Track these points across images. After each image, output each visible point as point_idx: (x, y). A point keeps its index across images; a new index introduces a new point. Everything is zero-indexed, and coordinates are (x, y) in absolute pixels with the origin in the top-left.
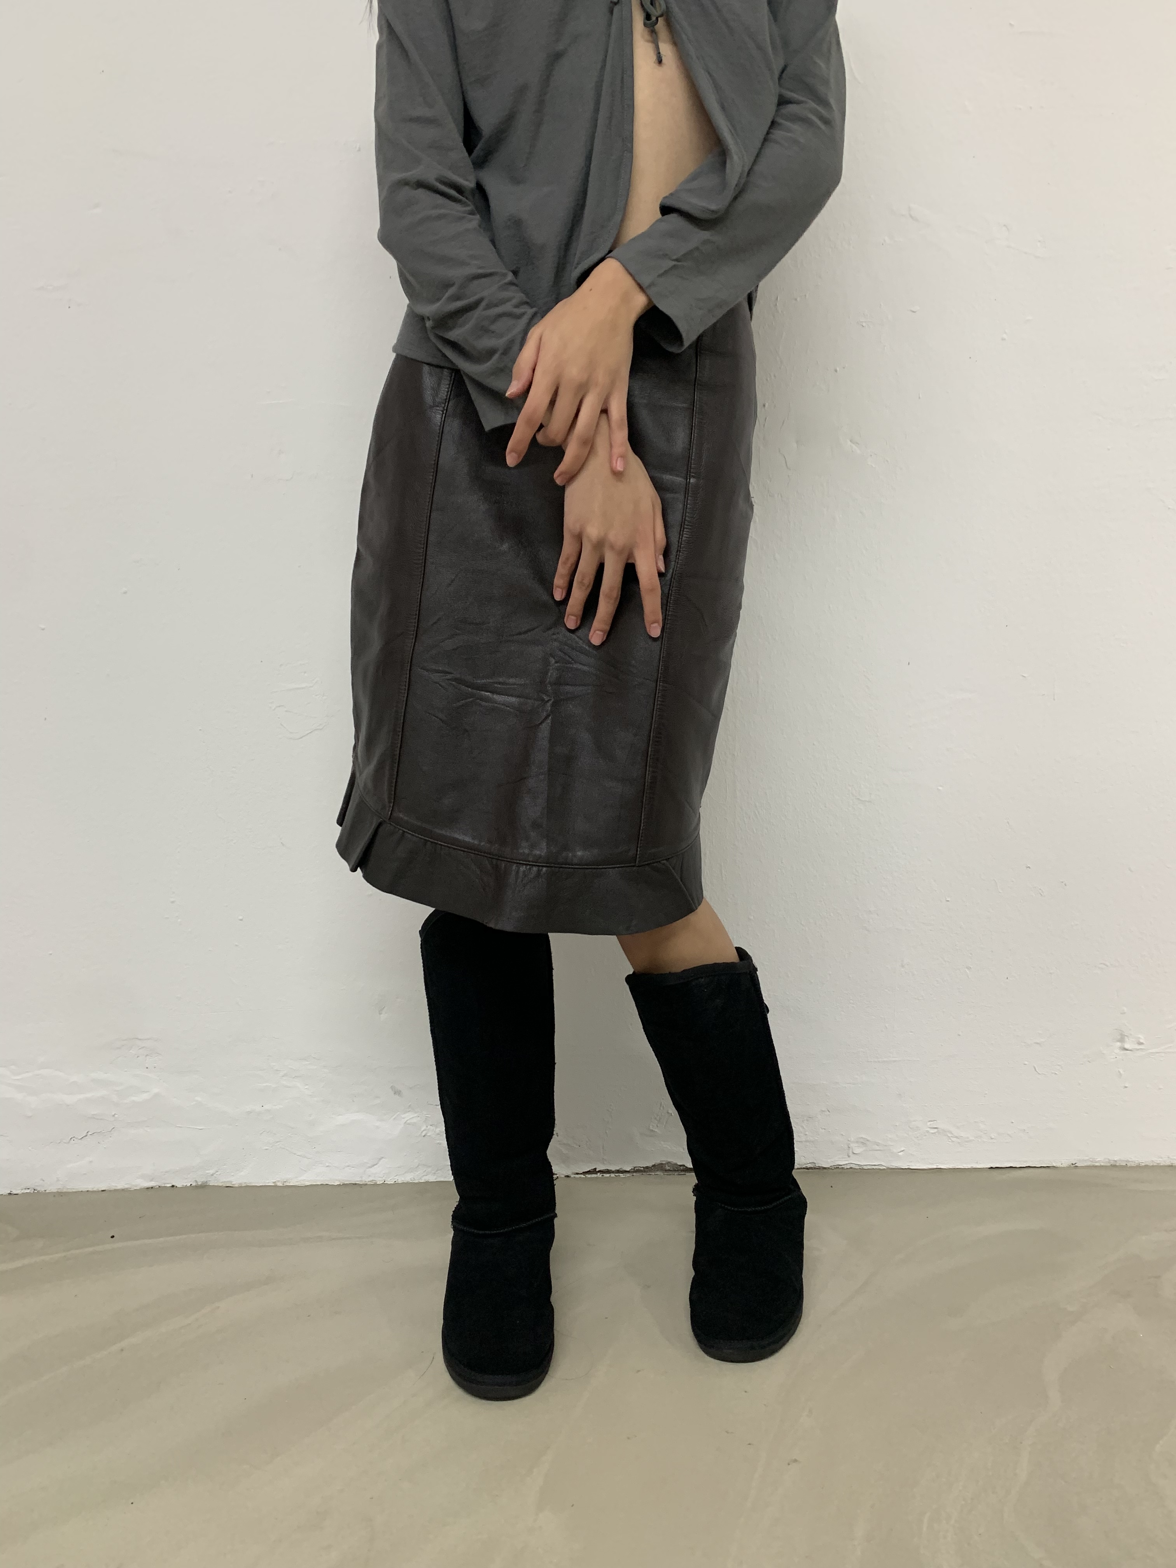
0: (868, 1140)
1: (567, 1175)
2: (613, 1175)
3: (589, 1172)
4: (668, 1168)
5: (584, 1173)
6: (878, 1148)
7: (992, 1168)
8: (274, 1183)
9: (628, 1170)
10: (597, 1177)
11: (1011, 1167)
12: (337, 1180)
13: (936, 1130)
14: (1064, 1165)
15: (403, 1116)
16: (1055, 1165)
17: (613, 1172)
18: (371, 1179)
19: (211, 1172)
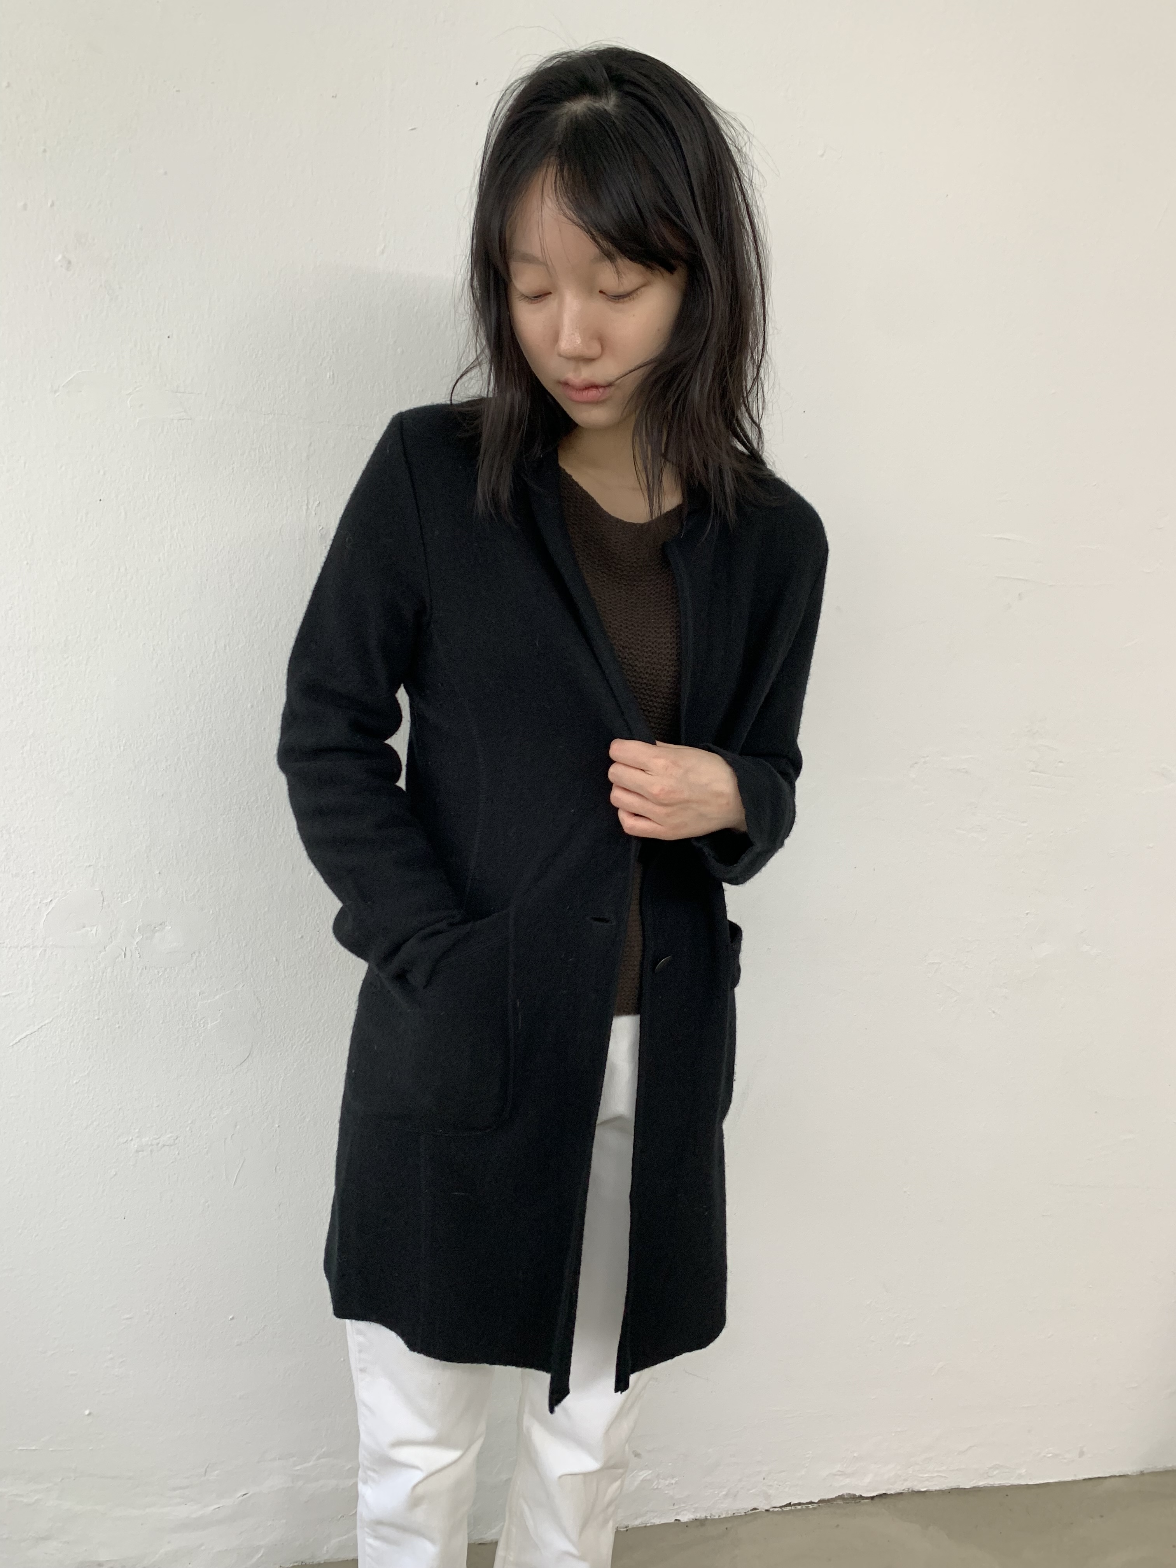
1: (767, 1509)
2: (804, 1507)
3: (783, 1506)
4: (846, 1497)
5: (781, 1507)
7: (1085, 1480)
9: (816, 1501)
10: (791, 1510)
11: (1099, 1478)
15: (640, 1473)
17: (803, 1504)
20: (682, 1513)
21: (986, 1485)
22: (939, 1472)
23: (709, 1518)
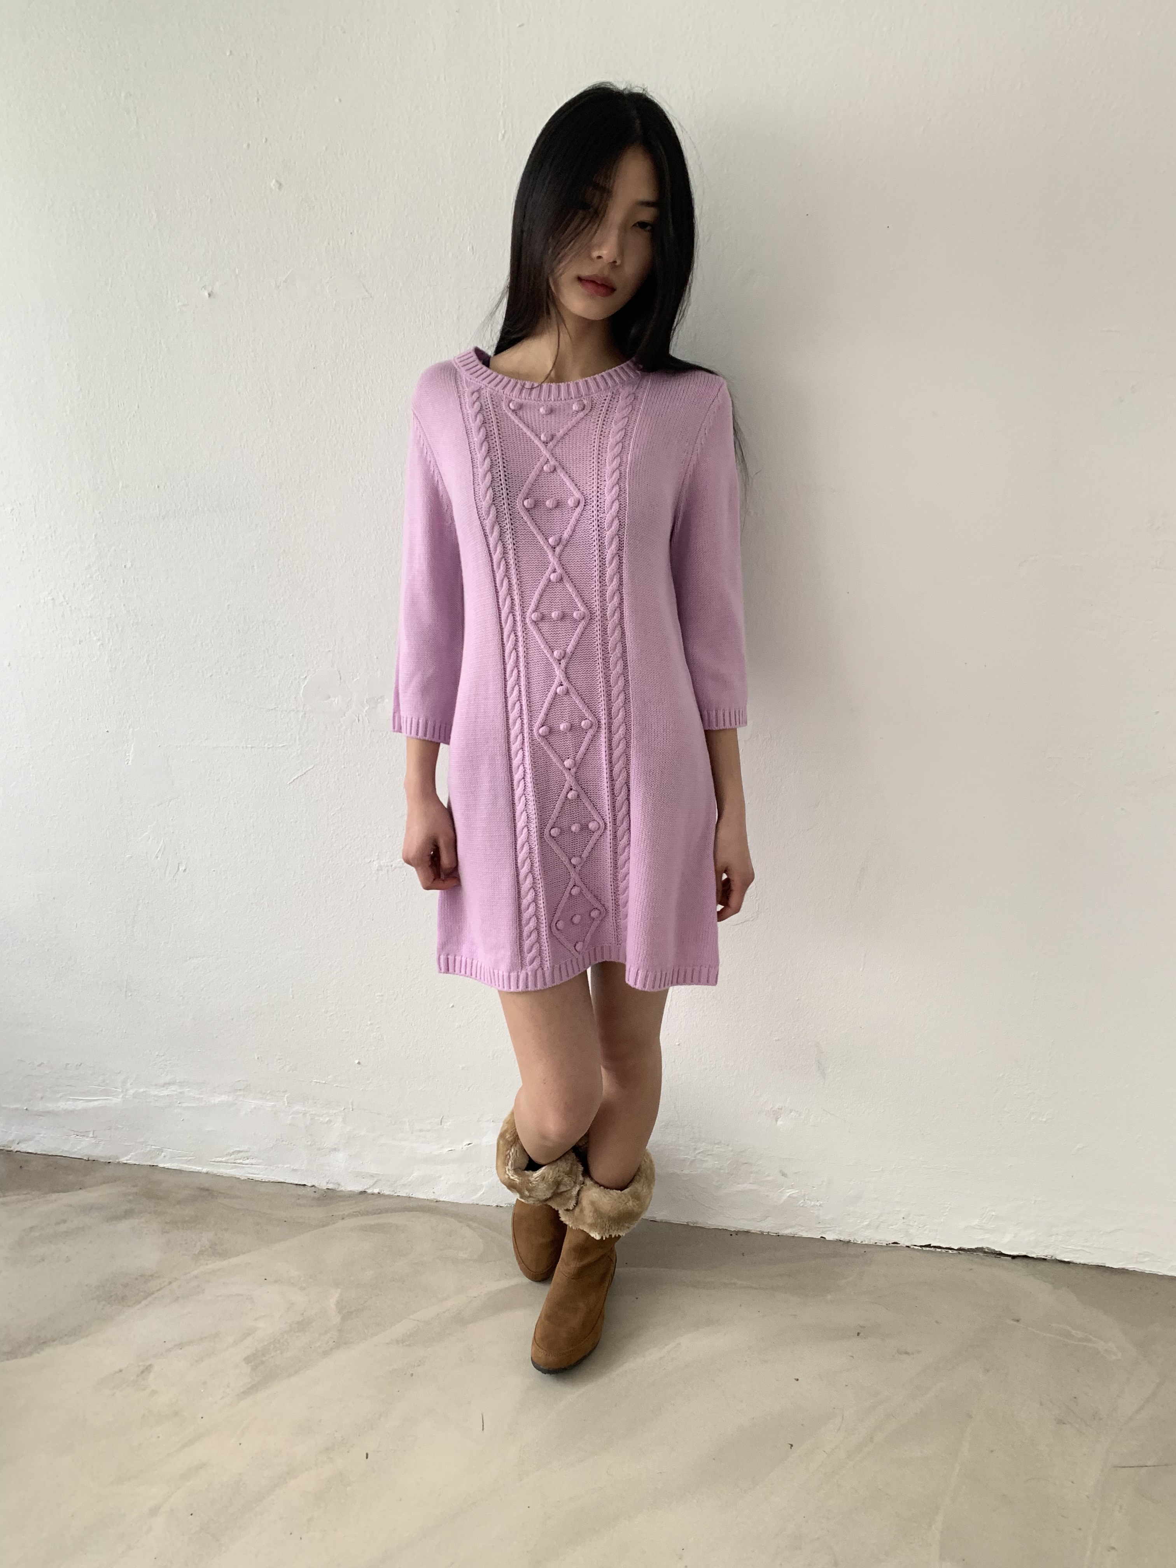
8: (687, 1223)
12: (734, 1227)
18: (758, 1230)
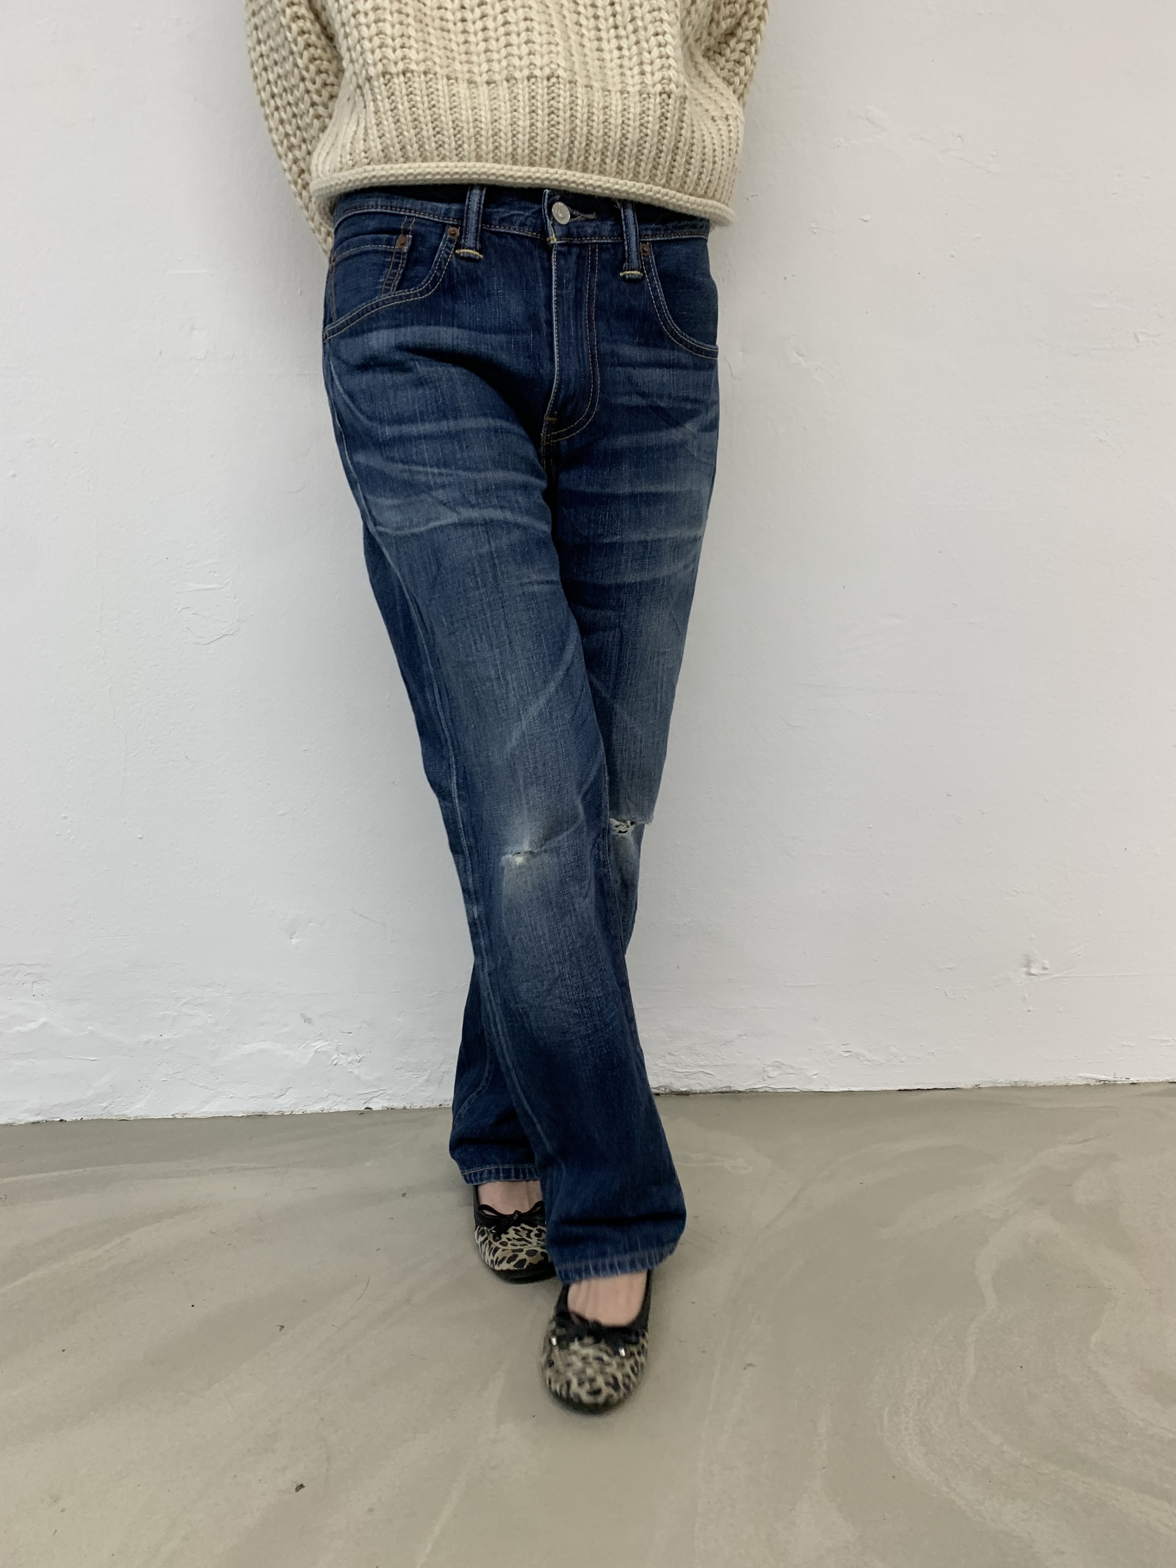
0: (783, 1064)
6: (792, 1071)
7: (900, 1090)
8: (172, 1115)
11: (918, 1089)
12: (241, 1112)
13: (848, 1054)
14: (969, 1087)
15: (313, 1044)
16: (960, 1087)
18: (278, 1109)
19: (104, 1105)
20: (375, 1100)
21: (766, 1089)
22: (701, 1066)
23: (408, 1107)
